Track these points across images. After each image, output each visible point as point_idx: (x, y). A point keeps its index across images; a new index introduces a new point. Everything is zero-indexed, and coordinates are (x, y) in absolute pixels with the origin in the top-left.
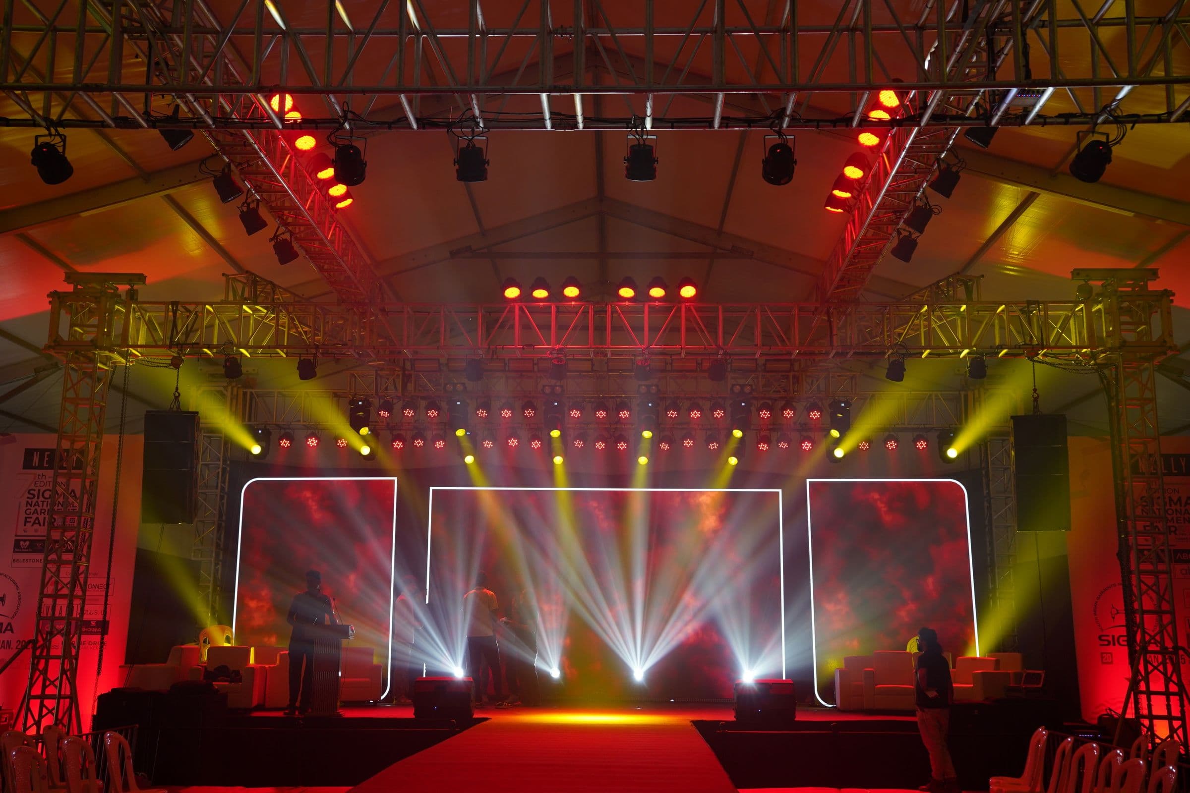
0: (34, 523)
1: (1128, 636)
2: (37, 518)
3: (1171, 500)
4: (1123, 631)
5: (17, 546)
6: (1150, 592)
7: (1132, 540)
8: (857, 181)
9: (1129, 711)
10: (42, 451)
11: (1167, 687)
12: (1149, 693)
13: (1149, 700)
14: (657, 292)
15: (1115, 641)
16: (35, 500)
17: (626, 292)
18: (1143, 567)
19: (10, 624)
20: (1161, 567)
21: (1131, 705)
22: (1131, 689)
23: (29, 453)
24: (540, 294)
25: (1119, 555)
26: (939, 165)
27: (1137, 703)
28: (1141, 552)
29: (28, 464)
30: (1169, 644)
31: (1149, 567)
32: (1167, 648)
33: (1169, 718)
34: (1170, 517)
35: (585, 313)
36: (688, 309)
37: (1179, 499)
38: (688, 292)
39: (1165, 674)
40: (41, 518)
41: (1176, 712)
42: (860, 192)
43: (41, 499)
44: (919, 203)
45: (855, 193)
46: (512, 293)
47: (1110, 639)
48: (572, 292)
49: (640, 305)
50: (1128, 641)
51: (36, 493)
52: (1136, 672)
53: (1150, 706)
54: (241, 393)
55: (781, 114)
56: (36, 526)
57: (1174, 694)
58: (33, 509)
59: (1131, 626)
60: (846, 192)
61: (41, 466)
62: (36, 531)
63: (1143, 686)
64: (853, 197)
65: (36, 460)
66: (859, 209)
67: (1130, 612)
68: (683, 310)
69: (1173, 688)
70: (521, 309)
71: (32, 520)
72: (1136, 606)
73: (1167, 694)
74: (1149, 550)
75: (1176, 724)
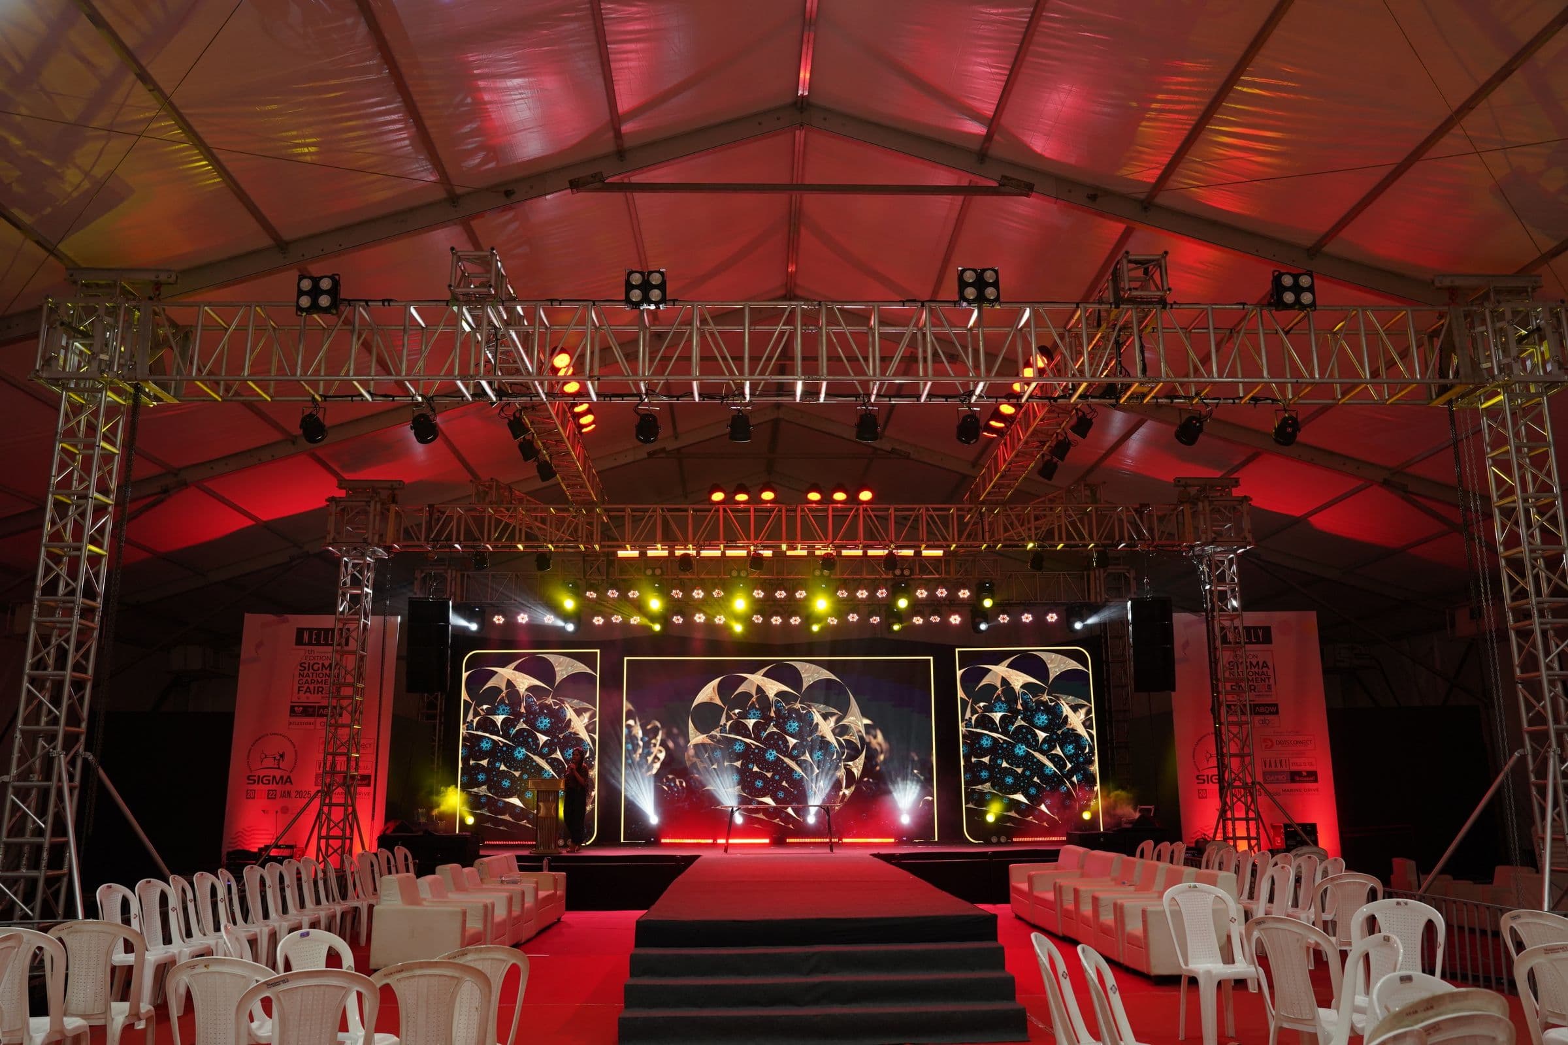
0: (306, 692)
1: (1219, 775)
2: (308, 688)
3: (1251, 663)
4: (1215, 771)
5: (292, 710)
6: (1235, 739)
7: (1222, 698)
8: (1010, 416)
9: (1218, 835)
10: (311, 630)
11: (1247, 813)
12: (1234, 820)
13: (1234, 825)
14: (840, 496)
15: (1209, 780)
16: (306, 672)
17: (814, 496)
18: (1231, 719)
19: (289, 777)
20: (1244, 718)
21: (1220, 831)
22: (1220, 817)
23: (300, 632)
24: (742, 497)
25: (1213, 710)
26: (1077, 413)
27: (1224, 827)
28: (1229, 706)
29: (299, 641)
30: (1249, 780)
31: (1234, 719)
32: (1247, 784)
33: (1249, 838)
34: (1250, 678)
35: (780, 511)
36: (865, 510)
37: (1258, 663)
38: (866, 496)
39: (1246, 805)
40: (312, 687)
41: (1253, 834)
42: (1012, 423)
43: (311, 671)
44: (1060, 438)
45: (1008, 424)
46: (718, 496)
47: (1205, 778)
48: (768, 496)
49: (825, 507)
50: (1219, 779)
51: (307, 666)
52: (1225, 804)
53: (1234, 830)
54: (459, 575)
55: (971, 393)
56: (308, 694)
57: (1252, 819)
58: (304, 679)
59: (1222, 767)
60: (1000, 422)
61: (310, 644)
62: (308, 698)
63: (1229, 814)
64: (1006, 426)
65: (306, 636)
66: (1010, 435)
67: (1221, 756)
68: (861, 511)
69: (1252, 815)
70: (725, 510)
71: (304, 689)
72: (1225, 750)
73: (1247, 820)
74: (1235, 705)
75: (1253, 842)
